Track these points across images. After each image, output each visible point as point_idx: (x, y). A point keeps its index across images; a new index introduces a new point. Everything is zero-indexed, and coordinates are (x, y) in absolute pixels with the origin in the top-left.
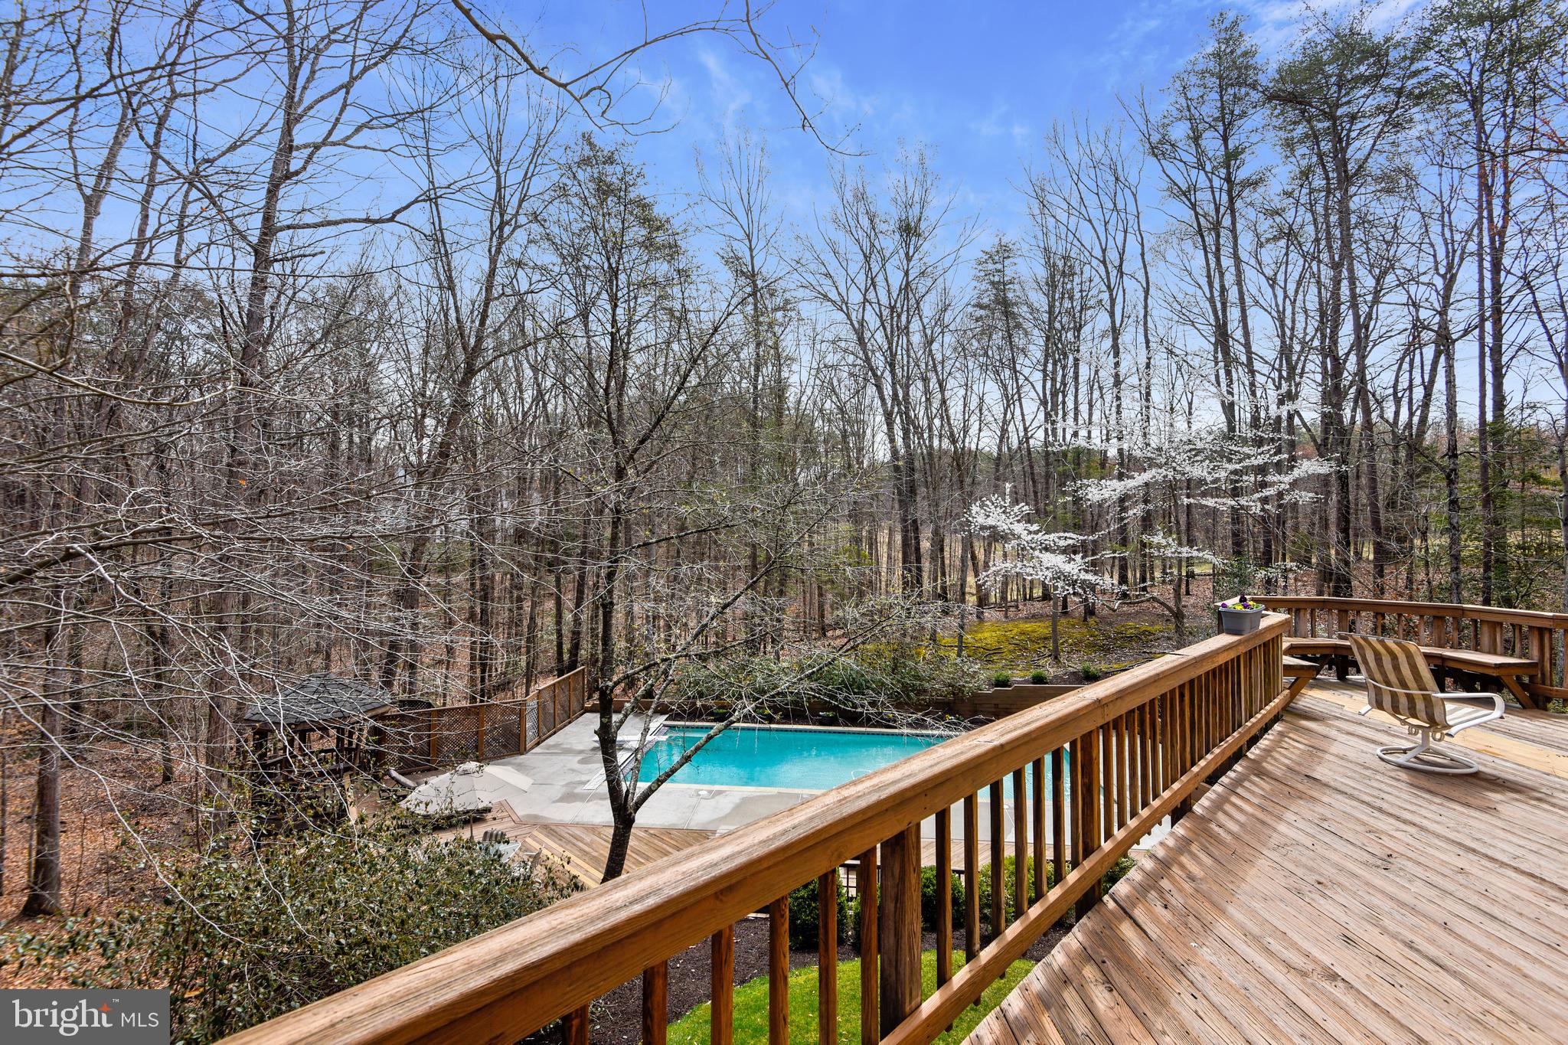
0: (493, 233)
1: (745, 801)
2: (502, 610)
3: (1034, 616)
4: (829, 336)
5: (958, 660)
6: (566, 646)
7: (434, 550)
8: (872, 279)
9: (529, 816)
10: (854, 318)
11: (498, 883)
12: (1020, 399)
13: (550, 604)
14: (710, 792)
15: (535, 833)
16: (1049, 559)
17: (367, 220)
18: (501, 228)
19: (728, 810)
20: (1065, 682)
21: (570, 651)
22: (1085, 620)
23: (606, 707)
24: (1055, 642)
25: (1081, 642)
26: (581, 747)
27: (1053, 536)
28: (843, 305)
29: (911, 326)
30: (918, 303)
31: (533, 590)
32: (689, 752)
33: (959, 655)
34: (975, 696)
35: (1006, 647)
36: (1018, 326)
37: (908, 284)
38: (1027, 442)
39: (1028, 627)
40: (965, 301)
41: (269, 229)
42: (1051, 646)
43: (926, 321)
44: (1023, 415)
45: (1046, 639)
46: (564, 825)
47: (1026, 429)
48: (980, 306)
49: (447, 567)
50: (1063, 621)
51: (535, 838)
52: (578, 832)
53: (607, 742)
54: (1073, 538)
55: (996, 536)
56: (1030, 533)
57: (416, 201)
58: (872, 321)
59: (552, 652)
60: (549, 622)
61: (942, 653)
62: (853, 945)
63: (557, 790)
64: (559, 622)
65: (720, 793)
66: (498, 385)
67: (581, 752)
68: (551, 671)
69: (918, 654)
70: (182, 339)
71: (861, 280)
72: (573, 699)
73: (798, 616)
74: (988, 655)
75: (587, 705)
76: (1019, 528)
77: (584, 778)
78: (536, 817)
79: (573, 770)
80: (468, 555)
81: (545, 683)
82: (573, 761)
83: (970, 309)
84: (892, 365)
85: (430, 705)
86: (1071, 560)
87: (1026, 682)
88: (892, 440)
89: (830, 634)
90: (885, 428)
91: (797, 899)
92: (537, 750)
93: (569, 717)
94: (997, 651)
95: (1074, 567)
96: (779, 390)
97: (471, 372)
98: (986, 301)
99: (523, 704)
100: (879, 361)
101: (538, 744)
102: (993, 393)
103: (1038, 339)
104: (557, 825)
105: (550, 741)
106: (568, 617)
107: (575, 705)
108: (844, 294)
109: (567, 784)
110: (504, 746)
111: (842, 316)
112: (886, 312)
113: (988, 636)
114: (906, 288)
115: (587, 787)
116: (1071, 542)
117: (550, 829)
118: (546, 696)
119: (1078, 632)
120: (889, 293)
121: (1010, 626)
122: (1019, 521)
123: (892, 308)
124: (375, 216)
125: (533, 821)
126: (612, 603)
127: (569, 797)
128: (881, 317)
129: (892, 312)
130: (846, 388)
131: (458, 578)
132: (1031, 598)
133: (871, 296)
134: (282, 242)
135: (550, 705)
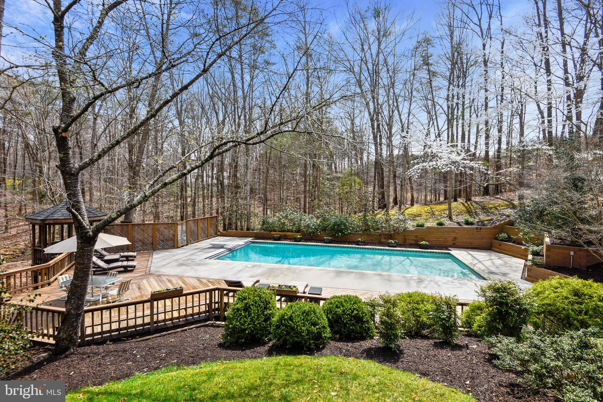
9: (155, 271)
19: (257, 273)
24: (450, 211)
34: (405, 231)
35: (424, 214)
45: (445, 210)
46: (169, 276)
65: (256, 266)
72: (210, 229)
74: (414, 217)
75: (219, 233)
93: (208, 237)
94: (420, 215)
99: (174, 224)
101: (187, 245)
107: (212, 232)
113: (415, 210)
115: (193, 261)
118: (192, 224)
135: (195, 228)
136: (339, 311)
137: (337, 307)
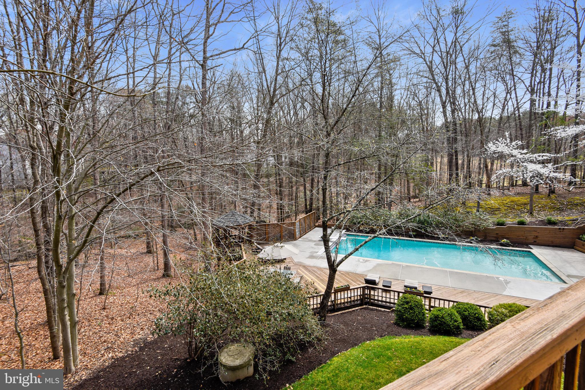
0: (278, 47)
1: (379, 265)
2: (286, 191)
3: (518, 194)
4: (414, 70)
5: (478, 214)
6: (308, 203)
7: (264, 169)
8: (438, 40)
9: (298, 262)
10: (427, 60)
11: (289, 288)
12: (515, 89)
13: (302, 188)
14: (364, 260)
15: (301, 268)
16: (531, 167)
17: (235, 50)
18: (280, 45)
19: (371, 268)
20: (536, 224)
21: (310, 205)
22: (549, 195)
23: (325, 227)
24: (531, 206)
25: (546, 206)
26: (315, 240)
27: (536, 155)
28: (422, 55)
29: (457, 60)
30: (461, 48)
31: (296, 183)
32: (357, 247)
33: (478, 211)
34: (486, 229)
35: (503, 208)
36: (516, 52)
37: (456, 39)
38: (518, 110)
39: (516, 198)
40: (487, 44)
41: (205, 59)
42: (528, 207)
43: (465, 56)
44: (516, 97)
45: (525, 204)
46: (310, 267)
47: (518, 103)
48: (494, 46)
49: (268, 176)
50: (536, 196)
51: (301, 270)
52: (315, 269)
53: (325, 240)
54: (547, 156)
55: (502, 157)
56: (522, 154)
57: (250, 39)
58: (437, 59)
59: (303, 205)
60: (302, 194)
61: (468, 210)
62: (429, 329)
63: (308, 254)
64: (305, 195)
65: (367, 261)
66: (282, 109)
67: (315, 241)
68: (303, 212)
69: (456, 210)
70: (187, 104)
71: (432, 42)
72: (311, 222)
73: (398, 193)
74: (493, 211)
75: (317, 224)
76: (515, 152)
77: (316, 251)
78: (301, 262)
79: (313, 248)
80: (274, 171)
81: (302, 216)
82: (312, 244)
83: (488, 48)
84: (447, 80)
85: (264, 222)
86: (544, 167)
87: (513, 224)
88: (445, 115)
89: (412, 200)
90: (441, 110)
91: (403, 308)
92: (300, 239)
93: (310, 228)
94: (498, 209)
95: (547, 171)
96: (391, 98)
97: (272, 104)
98: (497, 41)
99: (294, 223)
100: (440, 79)
101: (300, 237)
102: (501, 88)
103: (529, 57)
104: (308, 266)
105: (305, 236)
106: (308, 193)
107: (312, 224)
108: (423, 50)
109: (311, 252)
110: (289, 237)
111: (421, 60)
112: (444, 55)
113: (493, 202)
114: (455, 42)
115: (318, 254)
116: (545, 158)
117: (305, 267)
118: (302, 221)
119: (544, 202)
120: (446, 45)
121: (505, 198)
122: (515, 149)
123: (448, 53)
124: (237, 48)
125: (300, 264)
126: (326, 189)
127: (312, 257)
128: (441, 57)
129: (447, 54)
130: (422, 93)
131: (271, 179)
132: (516, 185)
133: (436, 49)
134: (209, 63)
135: (304, 224)
136: (466, 313)
137: (464, 311)
